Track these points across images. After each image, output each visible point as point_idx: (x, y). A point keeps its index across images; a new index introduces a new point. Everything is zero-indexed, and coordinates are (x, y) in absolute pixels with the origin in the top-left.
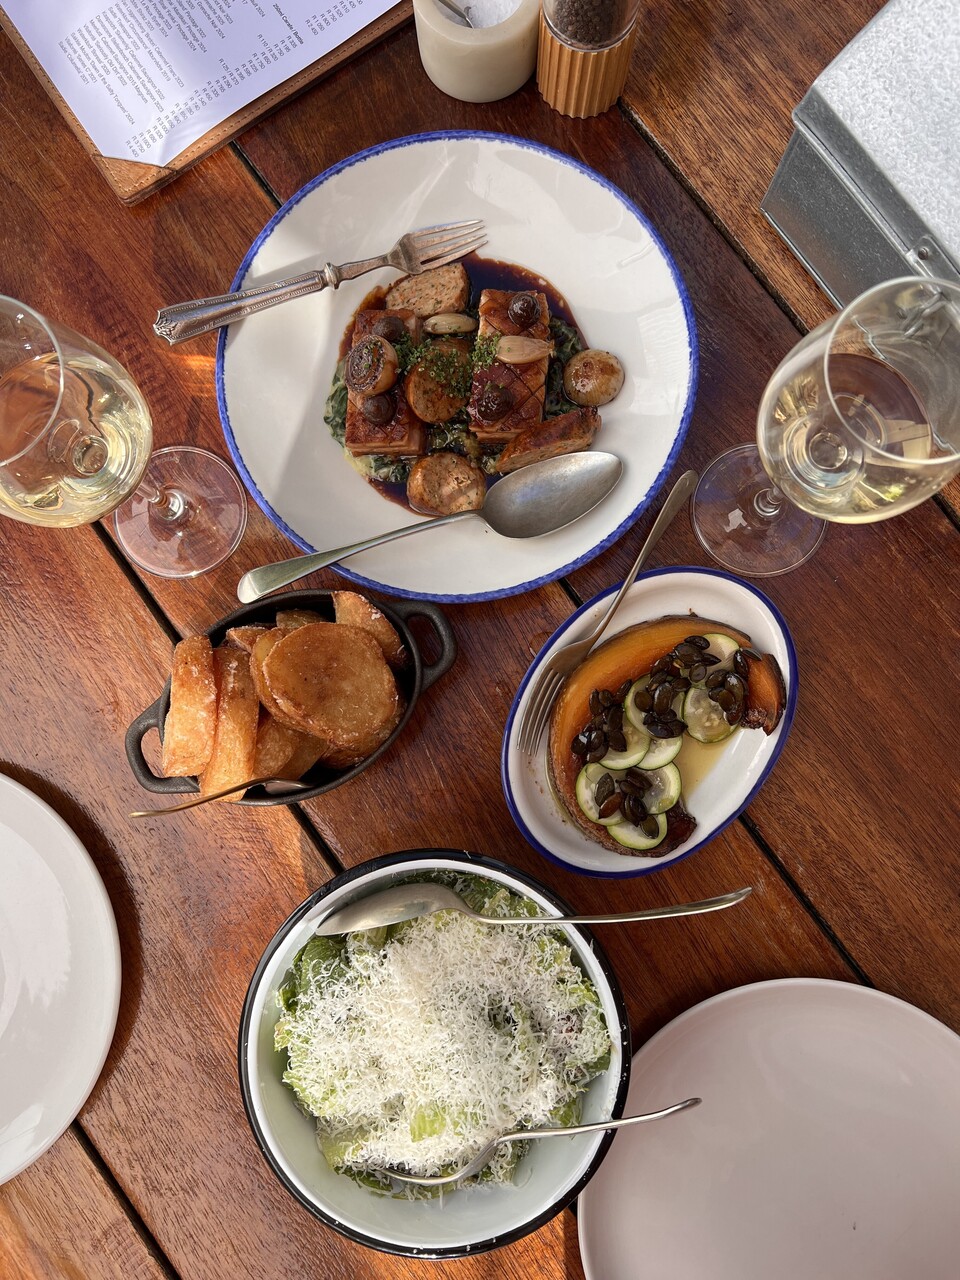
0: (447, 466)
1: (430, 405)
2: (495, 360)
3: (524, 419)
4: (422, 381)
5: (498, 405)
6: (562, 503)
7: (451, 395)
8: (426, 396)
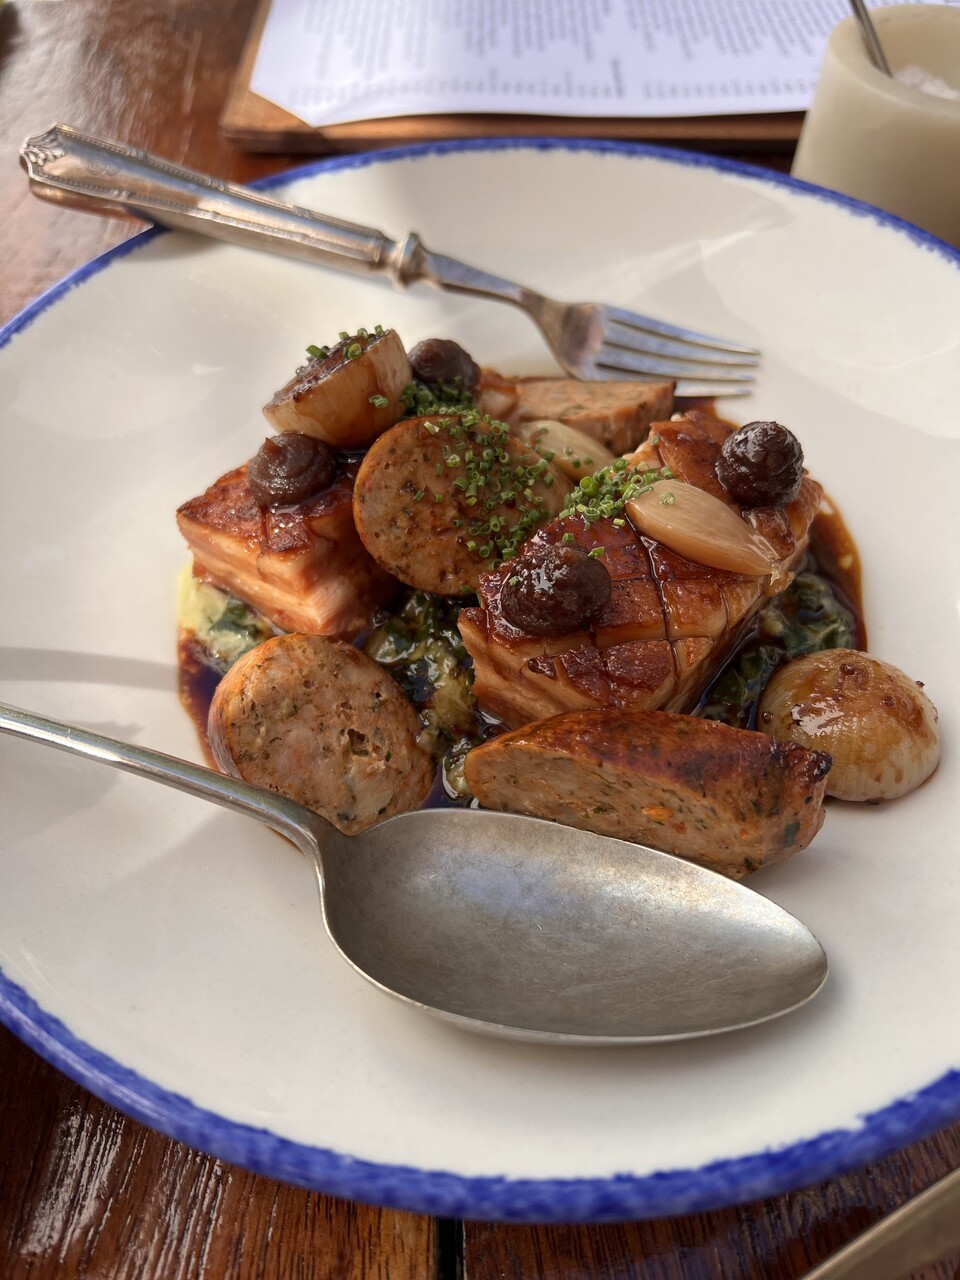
0: (350, 688)
1: (403, 522)
2: (622, 512)
3: (606, 676)
4: (418, 455)
5: (559, 585)
6: (582, 980)
7: (471, 544)
8: (407, 498)
